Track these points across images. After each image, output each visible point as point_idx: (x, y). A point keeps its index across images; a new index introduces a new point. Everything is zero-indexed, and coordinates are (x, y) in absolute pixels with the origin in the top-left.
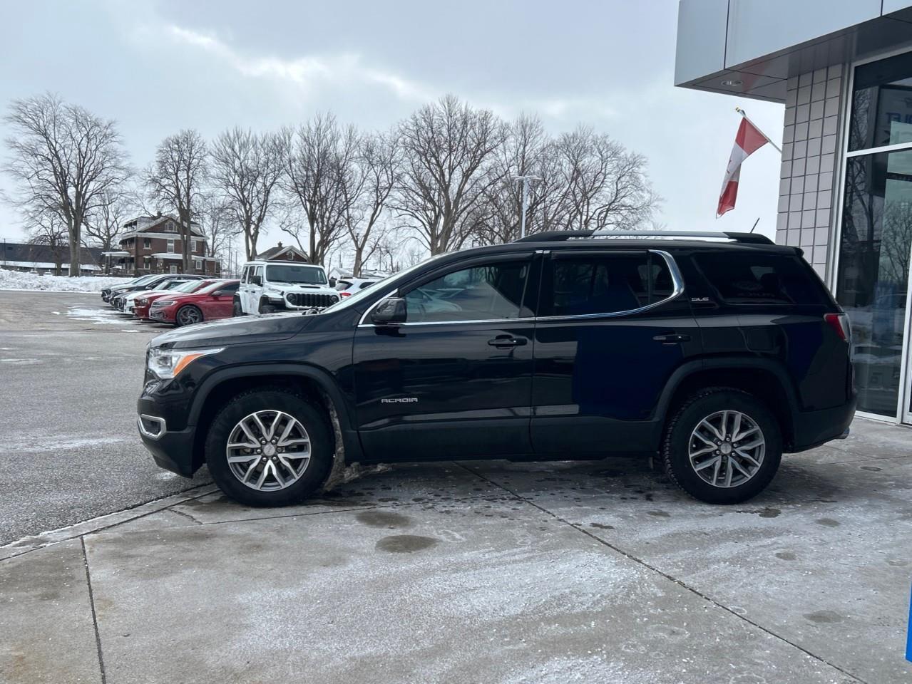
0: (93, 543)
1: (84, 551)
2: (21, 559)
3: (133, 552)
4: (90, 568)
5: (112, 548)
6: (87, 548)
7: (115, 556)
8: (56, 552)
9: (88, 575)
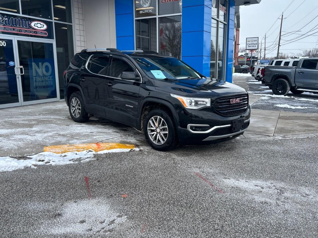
0: (271, 134)
1: (274, 133)
2: (288, 134)
3: (264, 131)
4: (274, 130)
5: (268, 132)
6: (273, 133)
7: (268, 131)
8: (280, 134)
9: (275, 129)
